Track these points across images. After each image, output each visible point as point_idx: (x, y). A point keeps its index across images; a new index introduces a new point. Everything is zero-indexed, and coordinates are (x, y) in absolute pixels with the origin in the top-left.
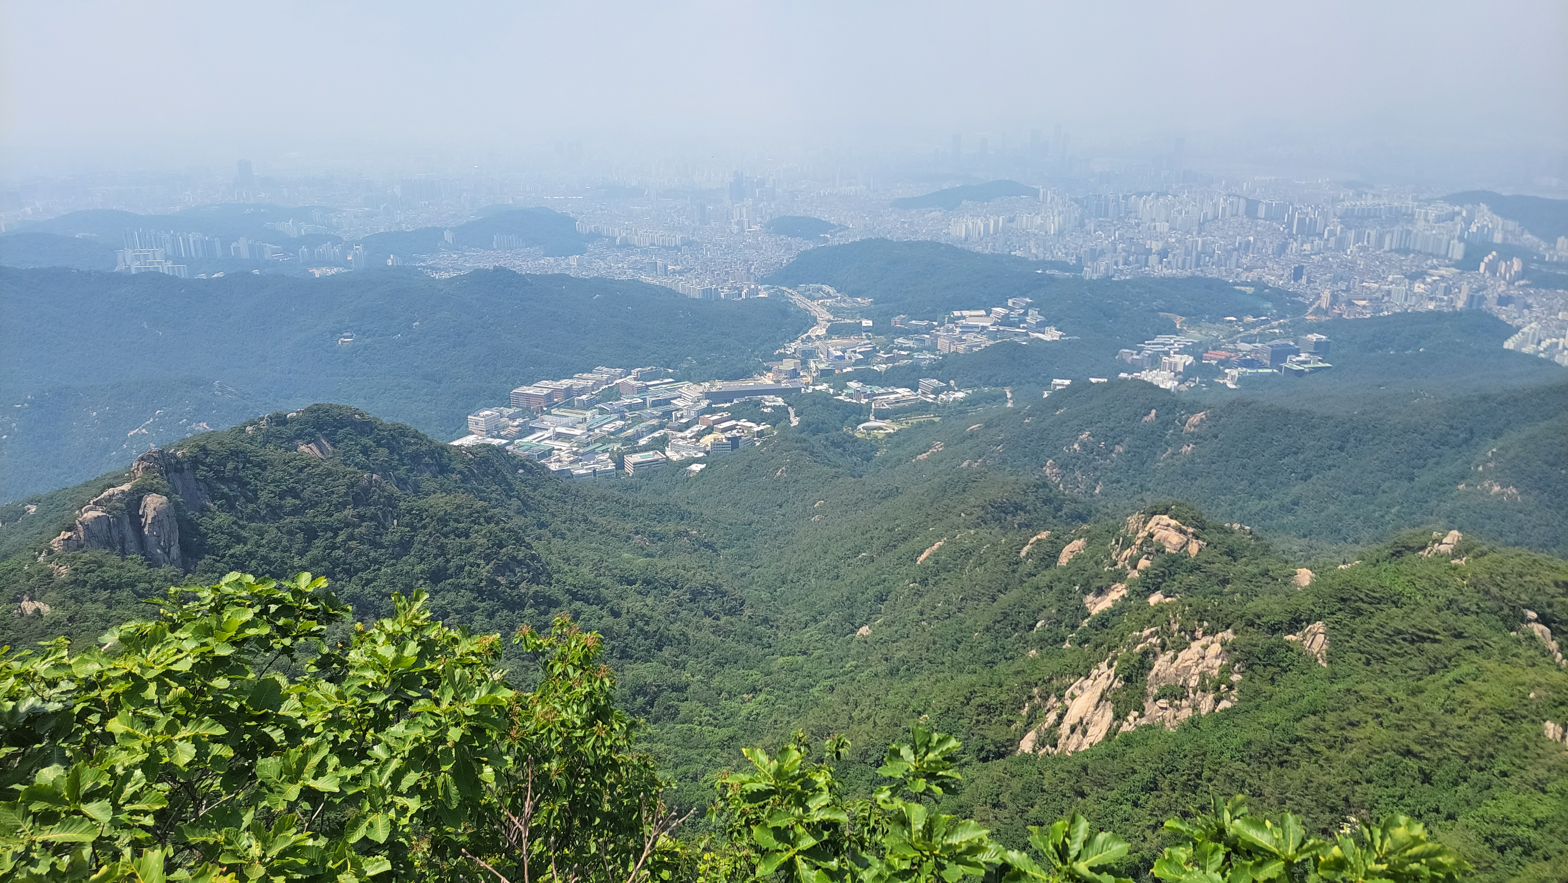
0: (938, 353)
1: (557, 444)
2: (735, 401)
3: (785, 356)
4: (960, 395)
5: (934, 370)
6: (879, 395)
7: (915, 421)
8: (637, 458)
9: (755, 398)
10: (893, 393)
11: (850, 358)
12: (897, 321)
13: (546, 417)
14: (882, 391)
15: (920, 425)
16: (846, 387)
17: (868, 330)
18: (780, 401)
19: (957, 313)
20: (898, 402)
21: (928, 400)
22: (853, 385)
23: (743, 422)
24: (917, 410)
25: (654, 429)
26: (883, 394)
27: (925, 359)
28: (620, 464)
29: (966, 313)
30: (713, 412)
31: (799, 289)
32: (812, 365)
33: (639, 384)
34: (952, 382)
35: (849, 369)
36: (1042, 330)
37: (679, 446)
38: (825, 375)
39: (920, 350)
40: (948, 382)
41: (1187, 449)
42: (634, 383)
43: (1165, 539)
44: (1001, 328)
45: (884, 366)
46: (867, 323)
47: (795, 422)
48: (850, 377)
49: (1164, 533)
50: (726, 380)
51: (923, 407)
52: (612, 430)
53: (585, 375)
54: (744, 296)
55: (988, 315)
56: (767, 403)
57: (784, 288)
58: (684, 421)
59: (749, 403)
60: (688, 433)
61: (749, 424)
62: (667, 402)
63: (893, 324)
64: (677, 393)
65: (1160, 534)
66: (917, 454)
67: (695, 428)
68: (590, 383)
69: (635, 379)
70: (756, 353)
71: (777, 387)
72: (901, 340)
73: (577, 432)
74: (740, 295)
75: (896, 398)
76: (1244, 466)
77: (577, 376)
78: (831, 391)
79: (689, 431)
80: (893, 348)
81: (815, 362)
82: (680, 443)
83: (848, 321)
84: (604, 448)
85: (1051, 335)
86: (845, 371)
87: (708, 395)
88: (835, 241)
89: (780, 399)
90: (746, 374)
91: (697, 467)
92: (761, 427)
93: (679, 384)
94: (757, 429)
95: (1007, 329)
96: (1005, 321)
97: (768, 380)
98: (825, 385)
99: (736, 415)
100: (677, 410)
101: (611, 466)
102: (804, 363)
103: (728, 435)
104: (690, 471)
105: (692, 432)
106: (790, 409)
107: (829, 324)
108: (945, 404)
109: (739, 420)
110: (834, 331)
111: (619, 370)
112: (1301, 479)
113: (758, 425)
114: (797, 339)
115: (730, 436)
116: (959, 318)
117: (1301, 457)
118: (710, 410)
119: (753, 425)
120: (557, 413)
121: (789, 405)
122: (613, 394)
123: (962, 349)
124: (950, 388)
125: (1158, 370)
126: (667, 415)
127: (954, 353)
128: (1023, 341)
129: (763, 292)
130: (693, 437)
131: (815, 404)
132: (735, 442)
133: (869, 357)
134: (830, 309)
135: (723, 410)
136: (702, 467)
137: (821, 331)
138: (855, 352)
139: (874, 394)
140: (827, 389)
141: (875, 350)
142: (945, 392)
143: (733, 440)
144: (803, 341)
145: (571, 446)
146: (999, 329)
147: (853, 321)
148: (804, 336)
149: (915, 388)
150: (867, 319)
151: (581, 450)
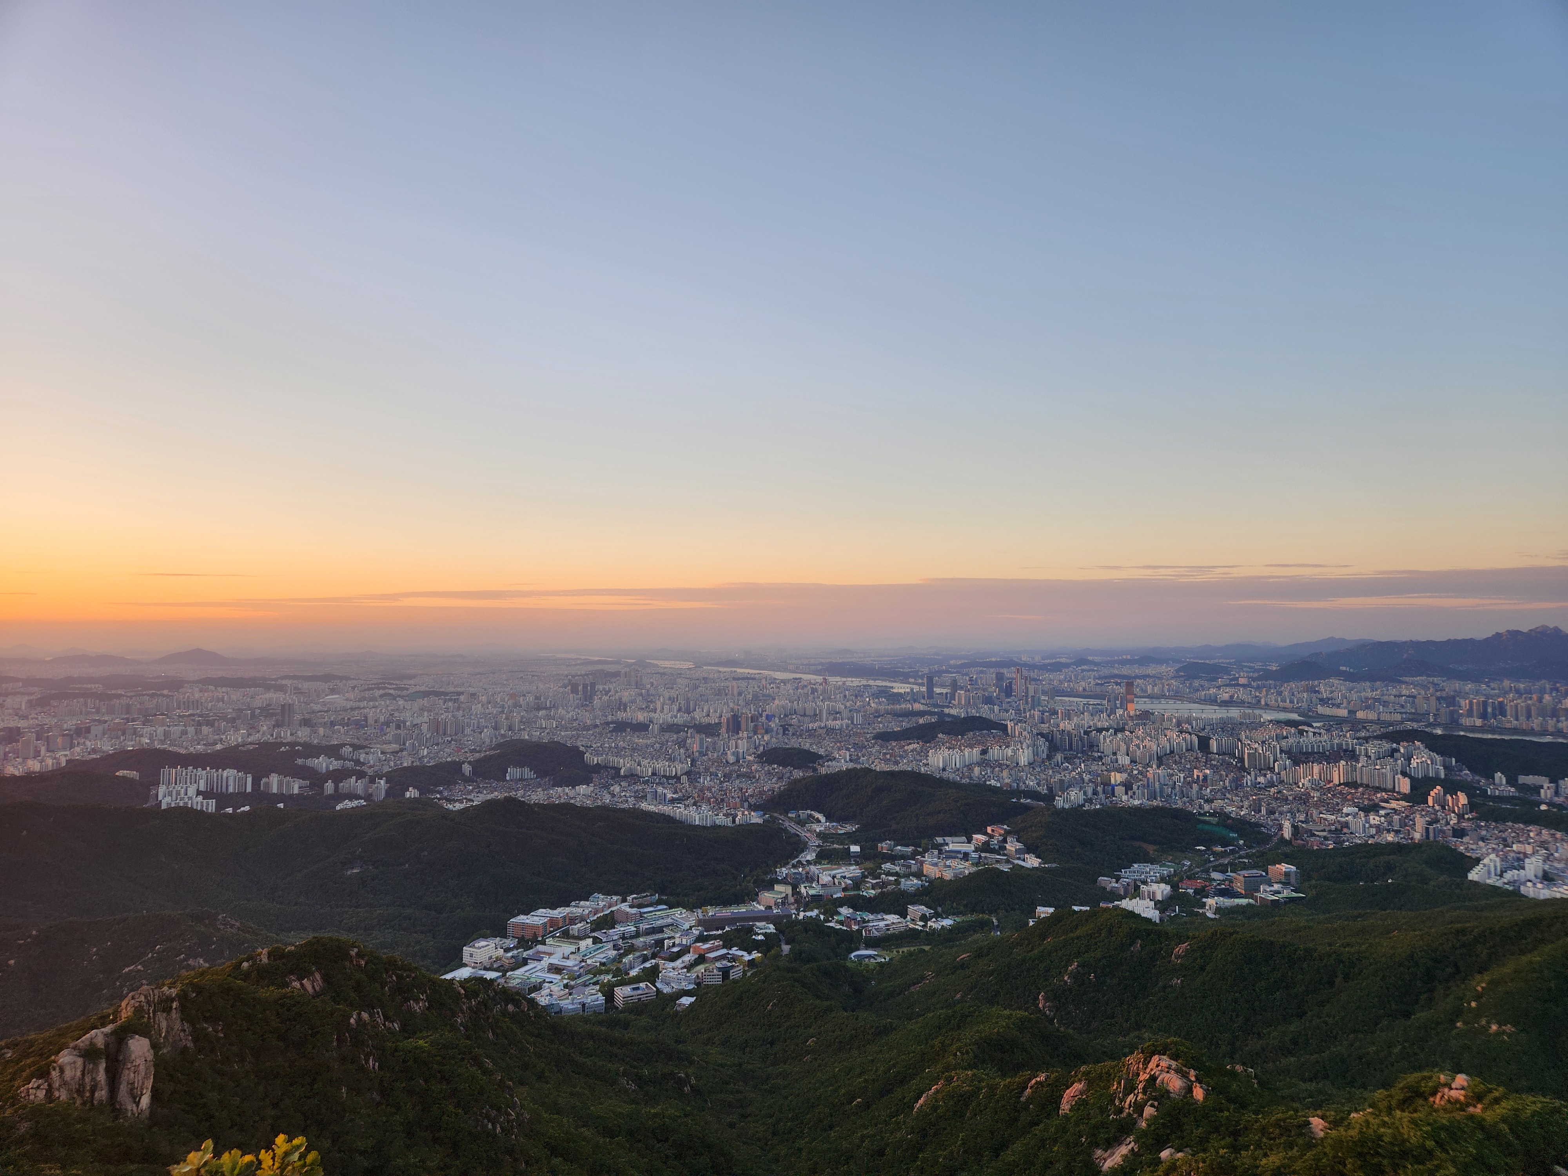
0: (924, 878)
1: (549, 976)
2: (727, 929)
3: (776, 881)
4: (949, 922)
5: (919, 897)
6: (869, 921)
7: (906, 950)
8: (627, 990)
9: (746, 924)
10: (883, 919)
11: (840, 883)
12: (884, 846)
13: (540, 947)
14: (871, 917)
15: (911, 954)
16: (838, 913)
17: (856, 855)
18: (771, 928)
19: (940, 840)
20: (888, 929)
21: (917, 927)
22: (844, 911)
23: (734, 951)
24: (906, 937)
25: (645, 959)
26: (873, 921)
27: (911, 885)
28: (609, 996)
29: (948, 839)
30: (705, 939)
31: (790, 815)
32: (803, 890)
33: (634, 911)
34: (939, 909)
35: (839, 895)
36: (1022, 856)
37: (670, 976)
38: (816, 901)
39: (907, 876)
40: (936, 909)
41: (1177, 982)
42: (628, 910)
43: (1168, 1083)
44: (983, 855)
45: (873, 892)
46: (855, 848)
47: (787, 949)
48: (841, 902)
49: (1165, 1076)
50: (719, 906)
51: (911, 936)
52: (604, 960)
53: (582, 903)
54: (737, 822)
55: (969, 842)
56: (759, 930)
57: (776, 815)
58: (675, 949)
59: (741, 930)
60: (678, 963)
61: (740, 953)
62: (661, 929)
63: (879, 849)
64: (670, 920)
65: (1162, 1077)
66: (910, 985)
67: (687, 958)
68: (587, 912)
69: (631, 907)
70: (749, 878)
71: (768, 913)
72: (887, 866)
73: (569, 963)
74: (734, 821)
75: (886, 925)
77: (573, 903)
78: (822, 917)
79: (680, 961)
80: (880, 874)
81: (805, 887)
82: (671, 974)
83: (836, 846)
84: (595, 979)
85: (1032, 862)
86: (835, 896)
87: (701, 921)
88: (823, 771)
89: (771, 926)
90: (739, 900)
91: (686, 1001)
92: (753, 956)
93: (673, 911)
94: (747, 957)
95: (988, 855)
96: (985, 848)
97: (758, 907)
98: (816, 911)
99: (727, 943)
100: (669, 938)
101: (601, 999)
102: (795, 888)
103: (718, 965)
104: (680, 1005)
105: (683, 962)
107: (818, 849)
108: (934, 931)
109: (730, 948)
110: (824, 856)
111: (615, 898)
112: (1297, 1015)
113: (750, 953)
114: (788, 863)
115: (720, 966)
116: (942, 845)
117: (1292, 991)
118: (701, 939)
119: (745, 953)
120: (551, 943)
121: (781, 932)
122: (608, 922)
123: (948, 875)
124: (937, 915)
125: (1138, 898)
126: (660, 943)
127: (941, 878)
128: (1005, 868)
129: (756, 818)
130: (685, 967)
131: (806, 931)
132: (725, 972)
133: (857, 883)
134: (820, 835)
135: (715, 937)
136: (693, 999)
137: (810, 856)
138: (845, 877)
139: (864, 921)
140: (817, 915)
141: (864, 876)
142: (934, 919)
143: (725, 970)
144: (794, 866)
145: (563, 978)
146: (980, 856)
147: (842, 847)
148: (795, 861)
149: (903, 914)
150: (855, 844)
151: (572, 983)
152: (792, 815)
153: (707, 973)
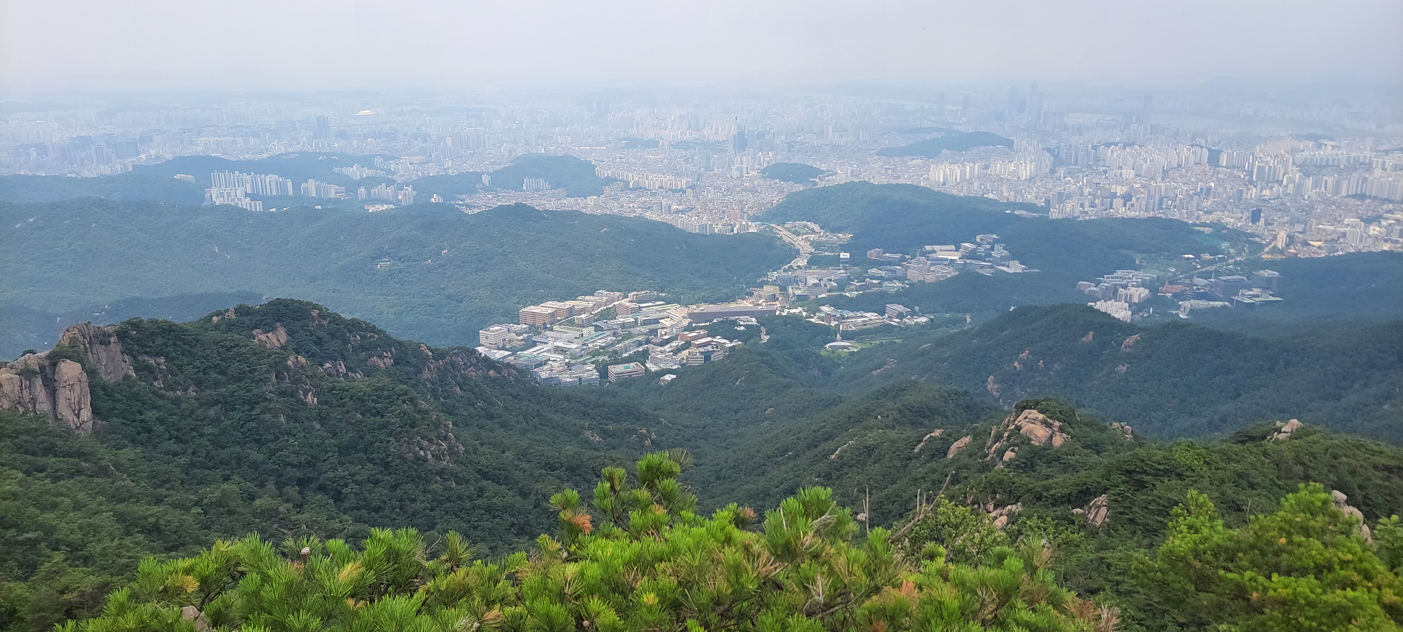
0: (907, 282)
1: (553, 356)
2: (715, 321)
3: (767, 283)
4: (923, 320)
5: (899, 297)
6: (848, 318)
7: (878, 342)
8: (619, 368)
9: (731, 318)
10: (862, 317)
11: (825, 285)
12: (873, 254)
13: (548, 333)
14: (851, 314)
15: (881, 345)
16: (820, 311)
17: (845, 261)
18: (754, 321)
19: (928, 248)
20: (865, 325)
21: (893, 323)
22: (826, 309)
23: (718, 339)
24: (880, 332)
25: (640, 344)
26: (852, 318)
27: (893, 287)
28: (604, 373)
29: (936, 247)
30: (693, 330)
31: (786, 226)
32: (790, 291)
33: (633, 305)
34: (917, 308)
35: (824, 295)
36: (1006, 263)
37: (658, 358)
38: (801, 300)
39: (890, 280)
40: (912, 308)
41: (1122, 369)
42: (628, 304)
43: (1031, 432)
44: (968, 261)
45: (856, 293)
46: (845, 255)
47: (765, 338)
48: (823, 302)
49: (1031, 426)
50: (711, 303)
51: (886, 329)
52: (604, 344)
53: (587, 297)
54: (735, 232)
55: (957, 250)
56: (741, 323)
57: (773, 225)
58: (666, 337)
59: (726, 322)
60: (667, 348)
61: (723, 341)
62: (656, 321)
63: (868, 256)
64: (665, 314)
65: (1027, 428)
66: (872, 370)
67: (674, 344)
68: (591, 305)
69: (630, 301)
70: (741, 280)
71: (755, 309)
72: (874, 271)
73: (573, 346)
74: (732, 231)
75: (864, 321)
76: (1175, 385)
77: (580, 298)
78: (804, 314)
79: (668, 346)
80: (865, 277)
81: (793, 288)
82: (659, 356)
83: (827, 253)
84: (593, 359)
85: (1015, 267)
86: (820, 296)
87: (691, 315)
88: (821, 184)
89: (754, 319)
90: (729, 299)
91: (669, 377)
92: (733, 344)
93: (669, 306)
94: (729, 345)
95: (973, 261)
96: (972, 255)
97: (746, 304)
98: (800, 309)
99: (712, 332)
100: (663, 328)
101: (596, 374)
102: (783, 289)
103: (702, 350)
104: (663, 381)
105: (671, 347)
106: (762, 328)
107: (810, 256)
108: (908, 327)
109: (714, 337)
110: (814, 261)
111: (617, 294)
112: (1231, 398)
113: (731, 341)
114: (780, 268)
115: (703, 350)
116: (930, 252)
117: (1231, 377)
118: (689, 328)
119: (727, 341)
120: (558, 329)
121: (762, 325)
122: (609, 314)
123: (930, 278)
124: (914, 313)
125: (1113, 300)
126: (654, 332)
127: (922, 282)
128: (987, 273)
129: (753, 228)
130: (671, 351)
131: (786, 325)
132: (707, 356)
133: (842, 285)
134: (813, 243)
135: (701, 328)
136: (674, 376)
137: (802, 262)
138: (830, 280)
139: (843, 318)
140: (800, 312)
141: (849, 279)
142: (909, 317)
143: (706, 354)
144: (785, 271)
145: (565, 358)
146: (965, 262)
147: (832, 254)
148: (786, 267)
149: (882, 313)
150: (846, 252)
151: (573, 362)
152: (789, 224)
153: (691, 356)
